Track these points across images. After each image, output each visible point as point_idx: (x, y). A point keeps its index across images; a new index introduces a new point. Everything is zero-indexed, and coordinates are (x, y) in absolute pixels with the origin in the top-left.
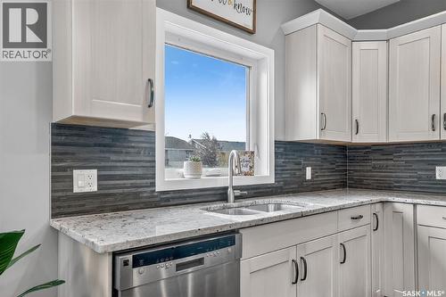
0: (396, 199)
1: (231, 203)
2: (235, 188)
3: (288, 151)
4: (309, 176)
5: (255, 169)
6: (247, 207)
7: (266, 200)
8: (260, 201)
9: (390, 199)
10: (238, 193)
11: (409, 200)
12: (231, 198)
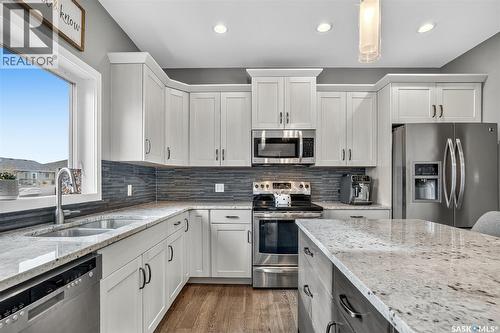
0: (198, 207)
1: (60, 224)
2: (64, 208)
3: (113, 170)
4: (129, 193)
5: (83, 188)
6: (79, 226)
7: (97, 218)
8: (91, 219)
9: (195, 207)
10: (68, 212)
11: (206, 207)
12: (61, 218)
